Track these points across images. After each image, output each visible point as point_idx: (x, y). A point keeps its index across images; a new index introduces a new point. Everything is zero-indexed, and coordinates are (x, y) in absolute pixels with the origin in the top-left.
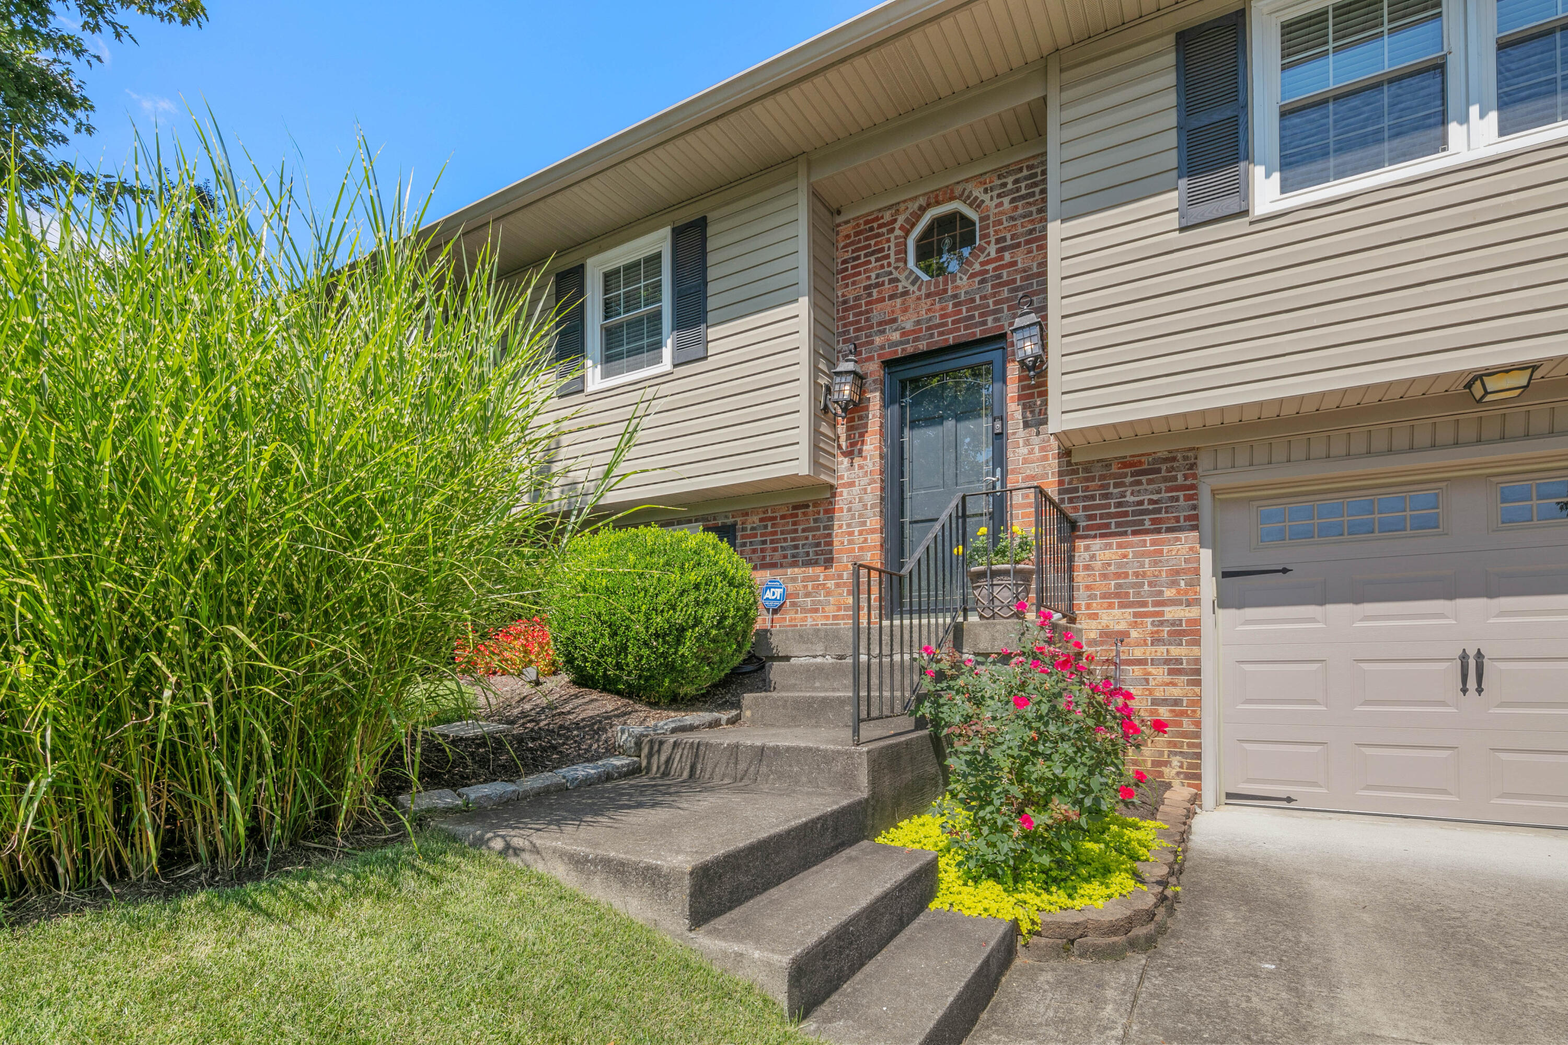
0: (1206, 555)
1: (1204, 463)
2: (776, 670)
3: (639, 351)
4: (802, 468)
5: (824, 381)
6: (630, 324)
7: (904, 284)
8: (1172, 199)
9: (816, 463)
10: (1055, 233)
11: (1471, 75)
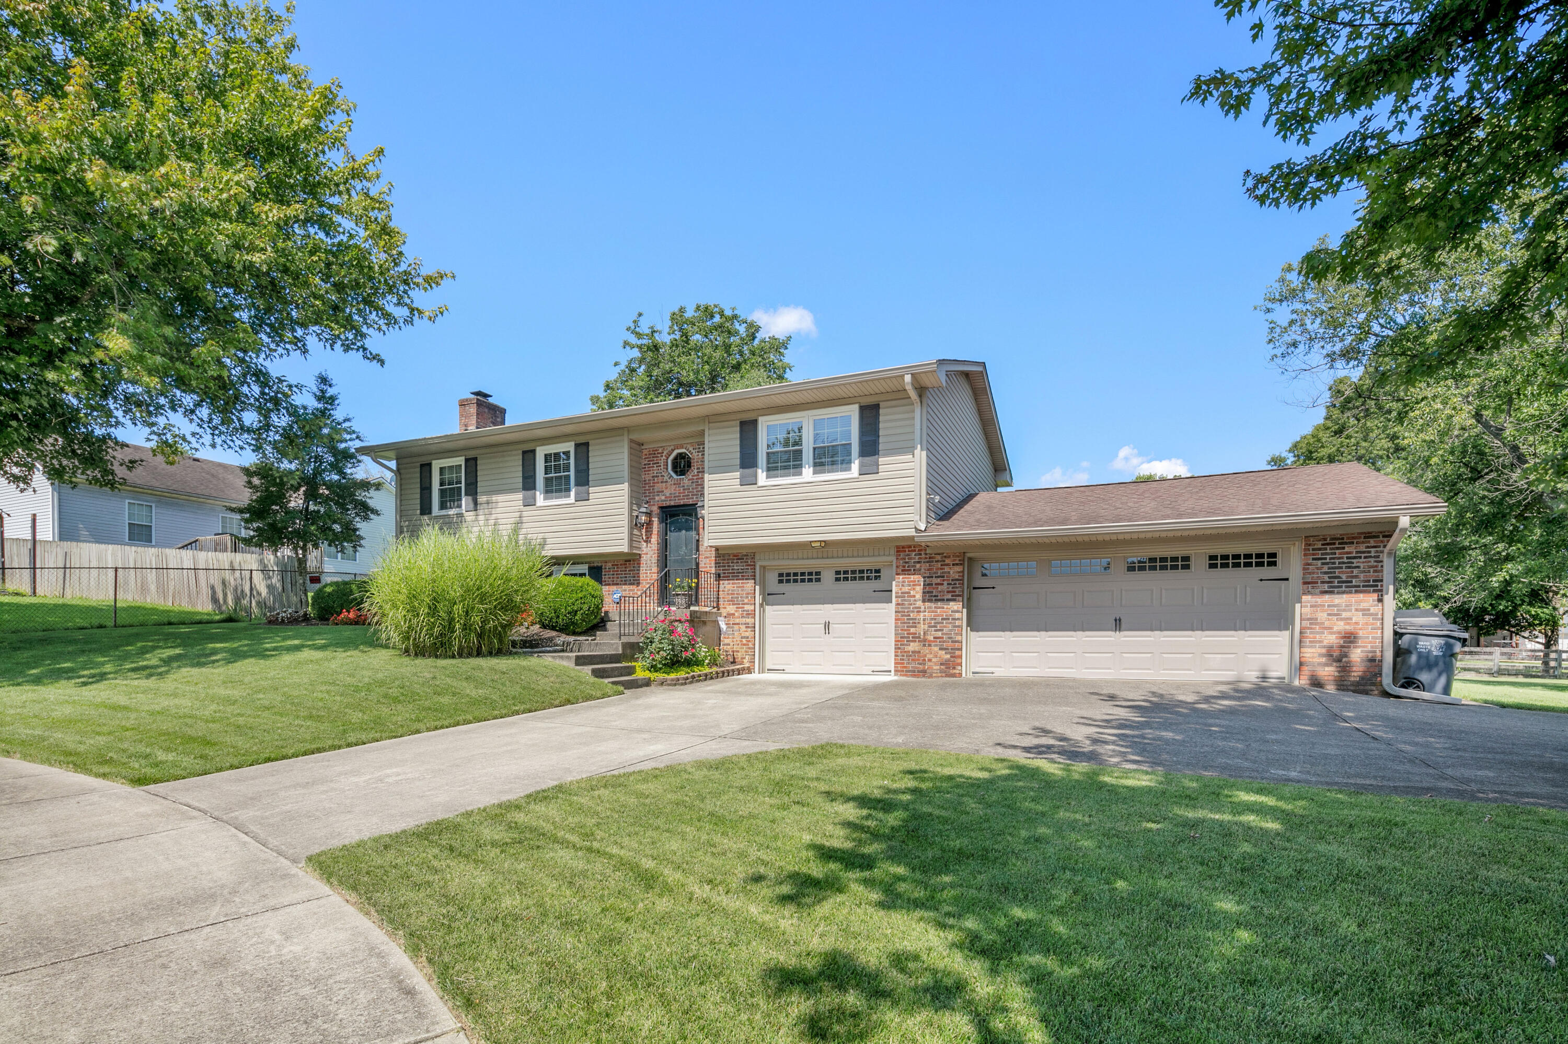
0: (758, 588)
1: (757, 557)
2: (609, 625)
3: (560, 491)
4: (625, 549)
5: (635, 514)
6: (556, 478)
7: (666, 478)
8: (737, 474)
9: (631, 546)
10: (707, 477)
11: (808, 455)
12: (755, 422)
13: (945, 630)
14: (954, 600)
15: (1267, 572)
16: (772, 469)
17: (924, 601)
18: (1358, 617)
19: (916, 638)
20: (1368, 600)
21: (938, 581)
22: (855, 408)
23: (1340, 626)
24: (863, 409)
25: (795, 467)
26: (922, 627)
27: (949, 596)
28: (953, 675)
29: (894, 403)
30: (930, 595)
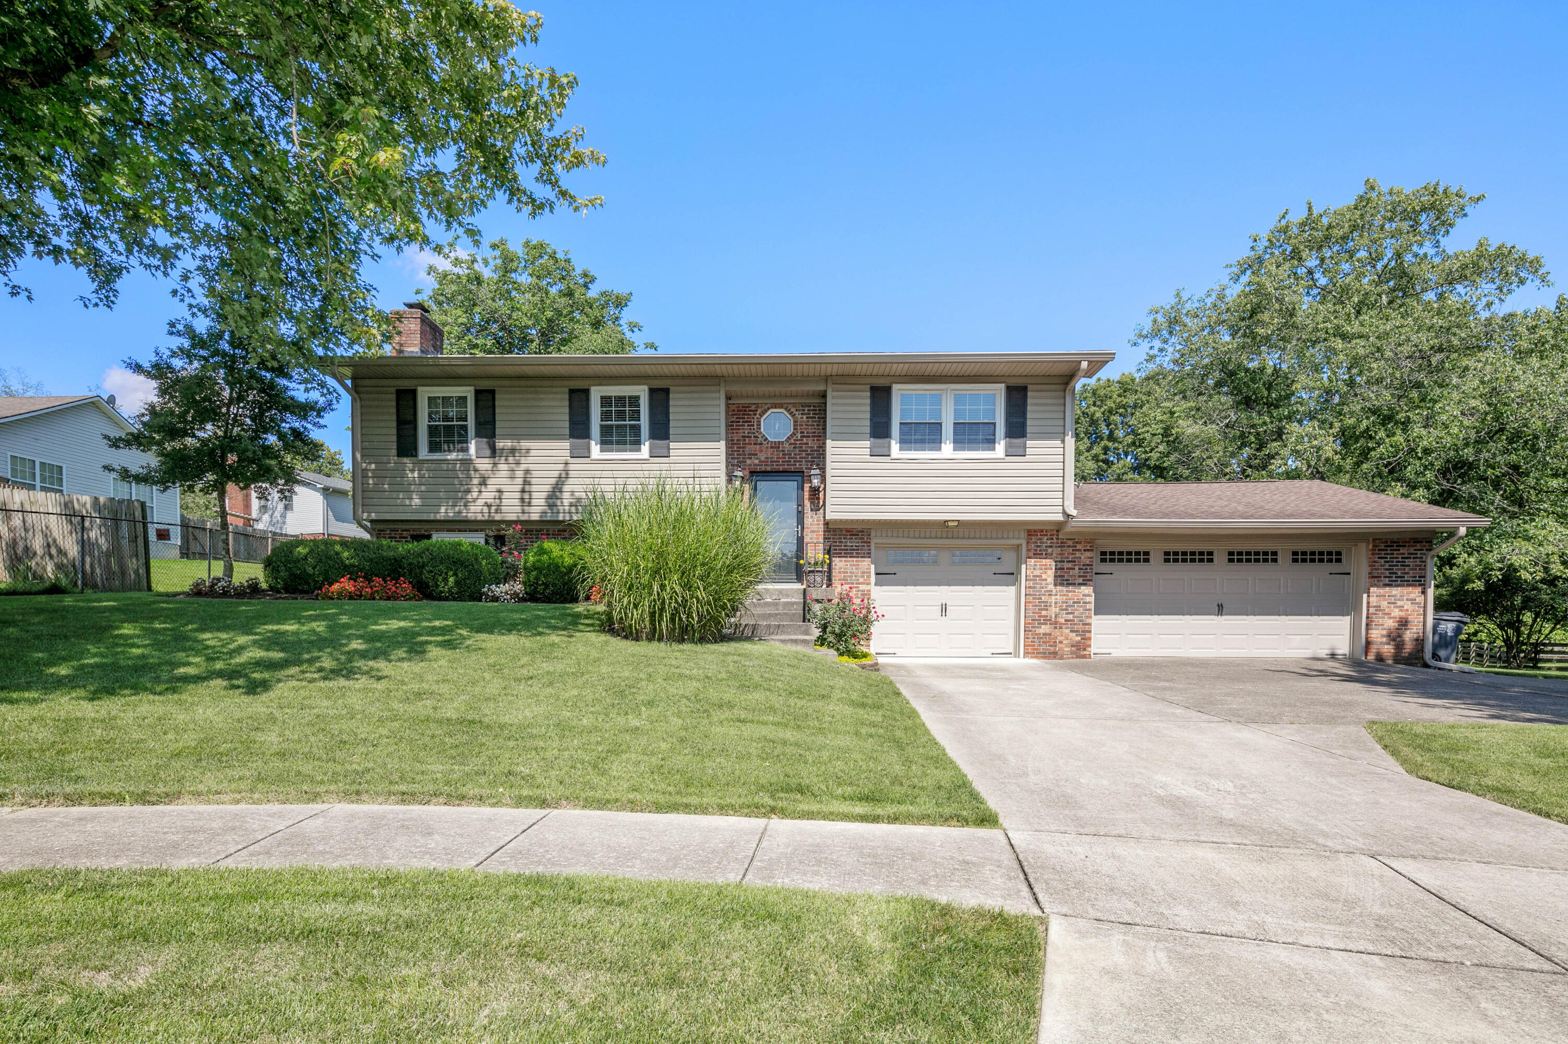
0: (873, 566)
1: (873, 534)
3: (626, 443)
5: (729, 477)
6: (618, 426)
8: (867, 443)
10: (829, 443)
11: (948, 430)
12: (887, 390)
13: (1076, 613)
14: (1084, 584)
15: (1334, 567)
16: (905, 443)
17: (1055, 585)
18: (1408, 606)
19: (1047, 620)
20: (1415, 592)
21: (1070, 565)
22: (1003, 386)
23: (1396, 613)
24: (1009, 389)
25: (933, 441)
26: (1053, 611)
27: (1081, 581)
28: (1084, 657)
29: (1044, 387)
30: (1062, 579)
